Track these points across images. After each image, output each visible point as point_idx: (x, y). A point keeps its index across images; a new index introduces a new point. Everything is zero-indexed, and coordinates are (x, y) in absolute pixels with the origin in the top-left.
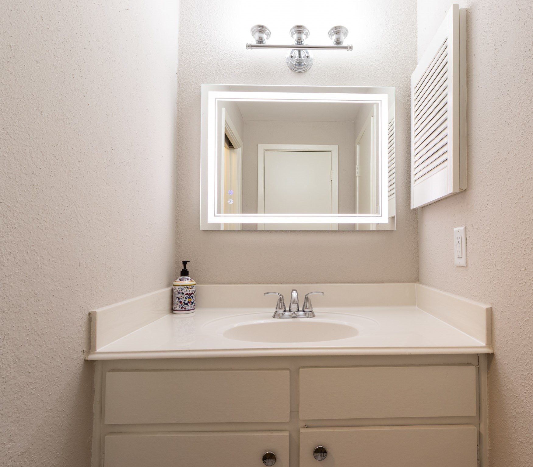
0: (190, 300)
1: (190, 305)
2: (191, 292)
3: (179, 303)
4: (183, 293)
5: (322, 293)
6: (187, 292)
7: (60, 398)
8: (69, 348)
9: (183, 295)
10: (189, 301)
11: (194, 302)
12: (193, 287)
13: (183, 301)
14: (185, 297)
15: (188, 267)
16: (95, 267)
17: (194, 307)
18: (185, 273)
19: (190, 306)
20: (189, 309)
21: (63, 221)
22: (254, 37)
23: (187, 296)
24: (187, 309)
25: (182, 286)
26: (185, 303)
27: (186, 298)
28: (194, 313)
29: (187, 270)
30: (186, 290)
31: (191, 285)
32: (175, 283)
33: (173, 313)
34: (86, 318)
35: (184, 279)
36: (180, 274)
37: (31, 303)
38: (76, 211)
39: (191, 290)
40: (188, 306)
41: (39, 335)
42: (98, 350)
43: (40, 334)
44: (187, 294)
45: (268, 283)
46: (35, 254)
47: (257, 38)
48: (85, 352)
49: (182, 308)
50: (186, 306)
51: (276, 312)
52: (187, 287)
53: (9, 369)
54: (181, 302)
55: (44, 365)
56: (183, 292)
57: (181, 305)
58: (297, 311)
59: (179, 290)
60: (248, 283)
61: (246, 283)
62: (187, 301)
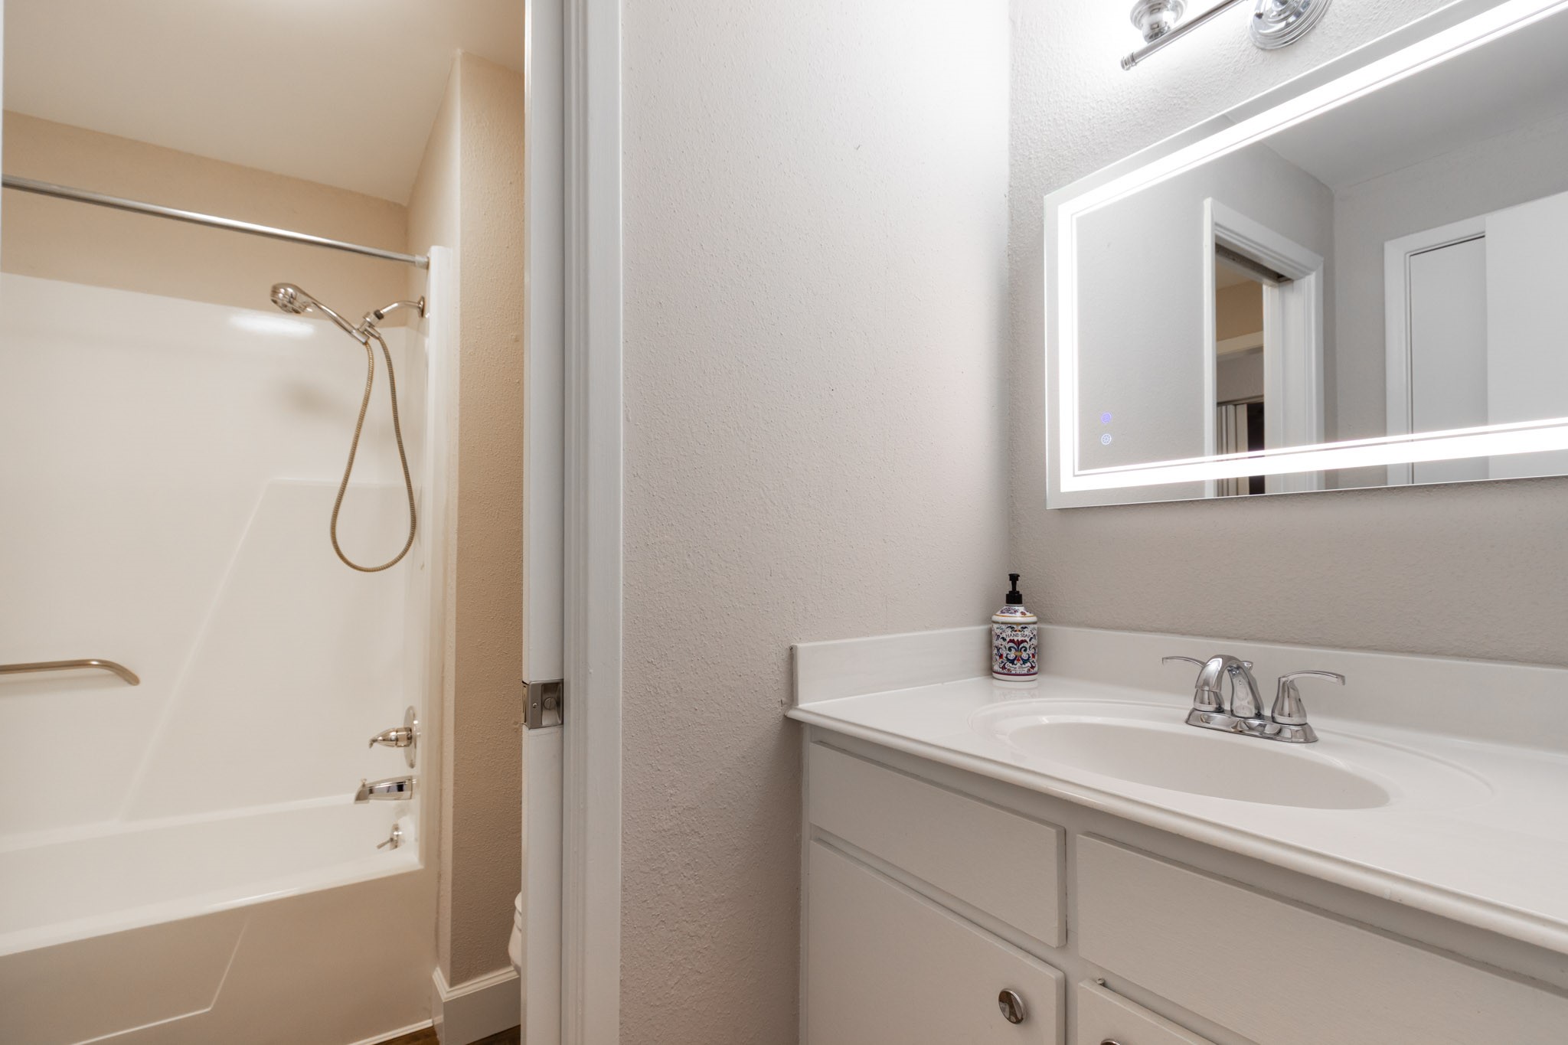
0: (1018, 654)
1: (1019, 664)
2: (1020, 639)
3: (998, 657)
4: (1004, 639)
5: (1338, 676)
6: (1012, 638)
7: (744, 757)
8: (756, 691)
9: (1004, 643)
10: (1016, 656)
11: (1028, 659)
12: (1026, 627)
13: (1005, 655)
14: (1008, 646)
15: (1020, 587)
16: (801, 579)
17: (1029, 670)
18: (1014, 598)
19: (1018, 667)
20: (1018, 672)
21: (742, 512)
22: (1140, 28)
23: (1011, 644)
24: (1013, 672)
25: (1003, 623)
26: (1008, 660)
27: (1010, 649)
28: (1034, 682)
29: (1018, 592)
30: (1009, 633)
31: (1021, 624)
32: (995, 618)
33: (994, 678)
34: (785, 655)
35: (1008, 611)
36: (1005, 601)
37: (696, 621)
38: (763, 495)
39: (1020, 633)
40: (1014, 666)
41: (707, 664)
42: (801, 706)
43: (710, 663)
44: (1012, 641)
45: (1207, 636)
46: (700, 557)
47: (1146, 29)
48: (785, 704)
49: (1004, 668)
50: (1011, 665)
51: (1195, 709)
52: (1011, 626)
53: (668, 697)
54: (1001, 656)
55: (717, 705)
56: (1005, 636)
57: (1002, 662)
58: (1253, 715)
59: (998, 631)
60: (1155, 632)
61: (1151, 631)
62: (1012, 656)
